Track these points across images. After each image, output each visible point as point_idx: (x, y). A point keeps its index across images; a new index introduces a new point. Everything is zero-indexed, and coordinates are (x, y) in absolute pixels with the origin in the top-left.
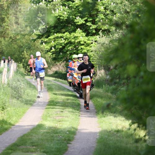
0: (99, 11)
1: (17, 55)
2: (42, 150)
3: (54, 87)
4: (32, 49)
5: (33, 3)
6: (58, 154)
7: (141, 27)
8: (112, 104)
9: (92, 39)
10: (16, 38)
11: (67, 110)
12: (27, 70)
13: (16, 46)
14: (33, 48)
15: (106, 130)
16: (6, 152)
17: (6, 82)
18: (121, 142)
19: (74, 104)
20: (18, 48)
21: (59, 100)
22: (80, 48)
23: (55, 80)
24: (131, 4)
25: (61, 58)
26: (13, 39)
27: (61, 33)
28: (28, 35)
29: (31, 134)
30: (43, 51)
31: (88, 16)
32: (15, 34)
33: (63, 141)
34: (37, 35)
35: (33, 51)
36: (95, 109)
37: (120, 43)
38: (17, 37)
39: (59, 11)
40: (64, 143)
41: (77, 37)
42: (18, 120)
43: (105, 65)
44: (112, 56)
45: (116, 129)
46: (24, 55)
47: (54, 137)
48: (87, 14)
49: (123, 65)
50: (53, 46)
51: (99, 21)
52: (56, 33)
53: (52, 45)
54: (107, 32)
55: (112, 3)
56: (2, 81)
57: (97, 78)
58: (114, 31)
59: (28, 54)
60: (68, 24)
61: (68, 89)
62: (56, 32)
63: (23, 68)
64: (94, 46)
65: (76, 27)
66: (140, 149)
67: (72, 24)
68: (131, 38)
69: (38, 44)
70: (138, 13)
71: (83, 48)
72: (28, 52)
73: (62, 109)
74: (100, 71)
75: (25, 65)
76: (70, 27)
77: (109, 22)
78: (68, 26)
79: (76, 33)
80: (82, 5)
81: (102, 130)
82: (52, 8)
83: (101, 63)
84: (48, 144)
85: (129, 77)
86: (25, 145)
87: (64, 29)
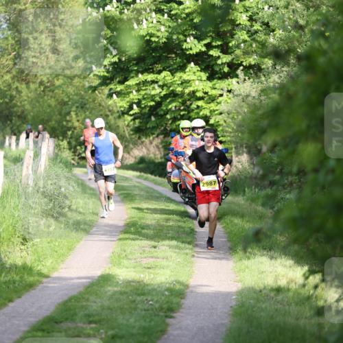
0: (237, 25)
1: (56, 121)
2: (110, 333)
4: (87, 109)
5: (92, 6)
6: (146, 340)
7: (330, 60)
8: (265, 231)
10: (54, 85)
11: (166, 242)
13: (53, 102)
14: (91, 106)
15: (252, 288)
17: (31, 181)
18: (285, 315)
20: (58, 107)
21: (149, 222)
22: (195, 107)
23: (138, 177)
24: (308, 9)
25: (154, 128)
26: (48, 87)
27: (153, 72)
30: (114, 112)
31: (213, 35)
32: (51, 75)
33: (156, 313)
34: (99, 77)
35: (90, 113)
36: (228, 241)
37: (284, 94)
38: (56, 81)
39: (148, 25)
40: (158, 315)
41: (189, 81)
43: (250, 143)
45: (275, 286)
46: (70, 121)
47: (137, 302)
50: (136, 101)
52: (142, 74)
53: (134, 99)
54: (254, 70)
55: (266, 8)
56: (23, 178)
57: (232, 172)
59: (80, 118)
60: (168, 54)
61: (168, 196)
62: (141, 70)
63: (68, 151)
64: (226, 101)
65: (186, 59)
66: (326, 329)
67: (178, 52)
69: (101, 97)
71: (202, 106)
72: (79, 114)
74: (239, 157)
75: (74, 143)
76: (172, 58)
77: (259, 48)
78: (168, 58)
79: (185, 73)
80: (199, 11)
81: (244, 287)
82: (132, 17)
83: (242, 140)
84: (123, 318)
85: (303, 170)
86: (73, 321)
87: (160, 63)
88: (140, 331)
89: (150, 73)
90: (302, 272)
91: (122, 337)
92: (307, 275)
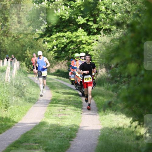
0: (100, 11)
1: (20, 54)
2: (45, 148)
3: (56, 85)
4: (34, 48)
5: (36, 3)
6: (60, 151)
7: (142, 26)
8: (113, 102)
9: (93, 38)
10: (19, 38)
11: (69, 107)
12: (30, 68)
13: (19, 45)
14: (36, 47)
15: (108, 128)
16: (9, 148)
17: (9, 81)
18: (122, 139)
19: (76, 102)
20: (21, 47)
21: (62, 98)
22: (82, 47)
23: (57, 79)
24: (132, 4)
25: (63, 57)
26: (16, 39)
27: (63, 32)
28: (30, 34)
29: (34, 131)
30: (46, 50)
31: (90, 15)
32: (18, 33)
33: (65, 139)
34: (39, 34)
35: (35, 50)
36: (97, 107)
37: (121, 42)
38: (20, 36)
39: (61, 11)
40: (66, 140)
41: (79, 36)
42: (21, 118)
43: (106, 63)
44: (113, 54)
45: (118, 127)
46: (26, 54)
47: (56, 134)
48: (88, 14)
49: (124, 63)
50: (56, 45)
51: (101, 21)
52: (58, 33)
53: (54, 44)
54: (108, 31)
55: (113, 3)
56: (6, 79)
57: (98, 76)
58: (115, 30)
60: (70, 24)
61: (70, 87)
62: (58, 31)
63: (25, 67)
64: (96, 45)
65: (78, 26)
66: (140, 146)
67: (74, 23)
68: (132, 38)
69: (40, 43)
71: (85, 47)
72: (30, 51)
73: (64, 107)
74: (102, 69)
75: (28, 63)
76: (72, 26)
77: (110, 21)
78: (69, 26)
79: (77, 32)
80: (83, 5)
81: (104, 127)
82: (54, 7)
83: (103, 62)
84: (50, 141)
85: (130, 76)
86: (28, 142)
87: (66, 28)
88: (58, 147)
89: (61, 32)
90: (130, 121)
91: (50, 150)
92: (132, 122)
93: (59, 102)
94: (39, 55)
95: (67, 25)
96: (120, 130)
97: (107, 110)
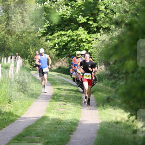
2: (46, 141)
3: (57, 81)
4: (37, 46)
5: (39, 3)
6: (61, 144)
7: (139, 25)
8: (111, 97)
12: (32, 65)
13: (22, 43)
15: (106, 122)
16: (12, 141)
18: (120, 133)
19: (76, 97)
20: (25, 45)
21: (62, 94)
22: (82, 45)
23: (58, 75)
24: (130, 4)
25: (65, 54)
26: (20, 37)
28: (33, 32)
30: (48, 48)
31: (90, 15)
32: (21, 32)
34: (42, 33)
35: (38, 48)
36: (96, 102)
37: (120, 40)
38: (23, 35)
40: (66, 133)
41: (79, 34)
43: (105, 61)
44: (112, 52)
45: (116, 121)
46: (29, 51)
47: (57, 128)
48: (88, 13)
49: (122, 60)
52: (60, 31)
53: (56, 42)
56: (9, 75)
58: (114, 29)
59: (34, 50)
60: (71, 23)
61: (71, 83)
62: (59, 29)
63: (28, 64)
64: (95, 43)
65: (78, 25)
66: (137, 139)
67: (75, 22)
68: (130, 36)
69: (43, 41)
70: (136, 12)
71: (85, 45)
72: (33, 48)
73: (65, 102)
74: (101, 66)
75: (31, 61)
76: (73, 25)
77: (109, 20)
78: (71, 25)
79: (78, 31)
80: (84, 5)
81: (102, 121)
82: (56, 7)
83: (102, 59)
84: (52, 135)
85: (128, 72)
86: (30, 135)
87: (67, 27)
88: (59, 140)
90: (127, 115)
91: (51, 143)
92: (129, 116)
93: (60, 98)
94: (41, 52)
95: (68, 24)
96: (118, 124)
97: (106, 105)
